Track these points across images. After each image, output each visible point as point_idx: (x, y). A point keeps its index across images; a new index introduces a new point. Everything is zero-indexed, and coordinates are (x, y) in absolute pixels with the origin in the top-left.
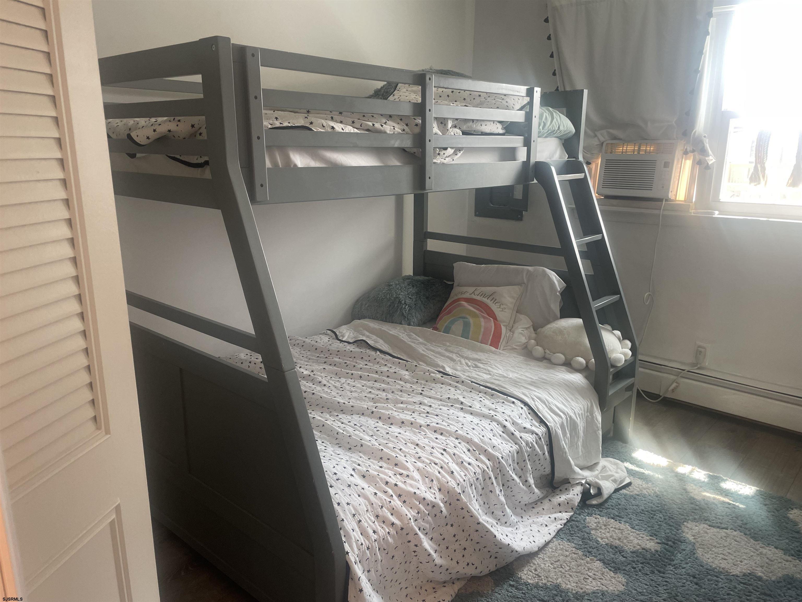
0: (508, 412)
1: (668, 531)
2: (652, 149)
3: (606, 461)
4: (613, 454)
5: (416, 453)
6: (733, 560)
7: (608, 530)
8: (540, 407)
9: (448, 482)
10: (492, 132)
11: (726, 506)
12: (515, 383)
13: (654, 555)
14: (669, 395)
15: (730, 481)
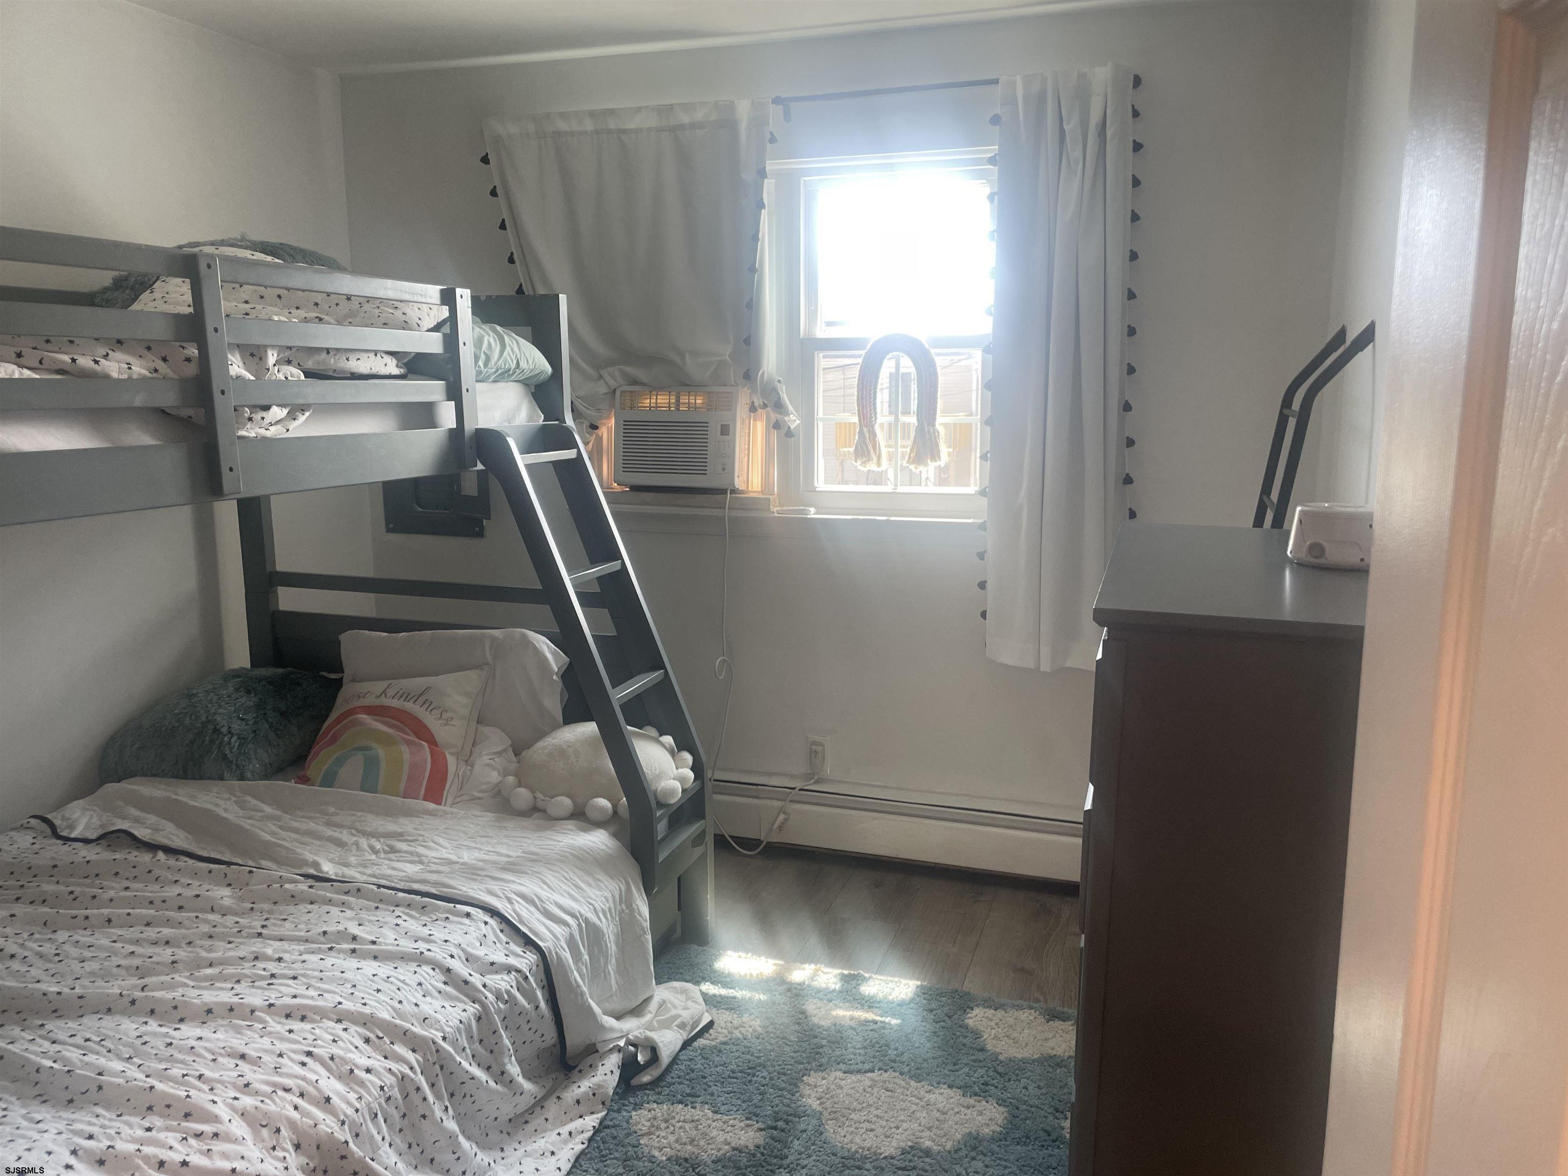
0: (456, 938)
1: (777, 1101)
2: (699, 401)
3: (667, 988)
4: (681, 971)
5: (239, 1076)
6: (884, 1127)
7: (672, 1128)
8: (524, 913)
9: (316, 1125)
10: (374, 371)
11: (871, 1028)
12: (473, 872)
13: (754, 1155)
14: (775, 838)
15: (876, 978)
